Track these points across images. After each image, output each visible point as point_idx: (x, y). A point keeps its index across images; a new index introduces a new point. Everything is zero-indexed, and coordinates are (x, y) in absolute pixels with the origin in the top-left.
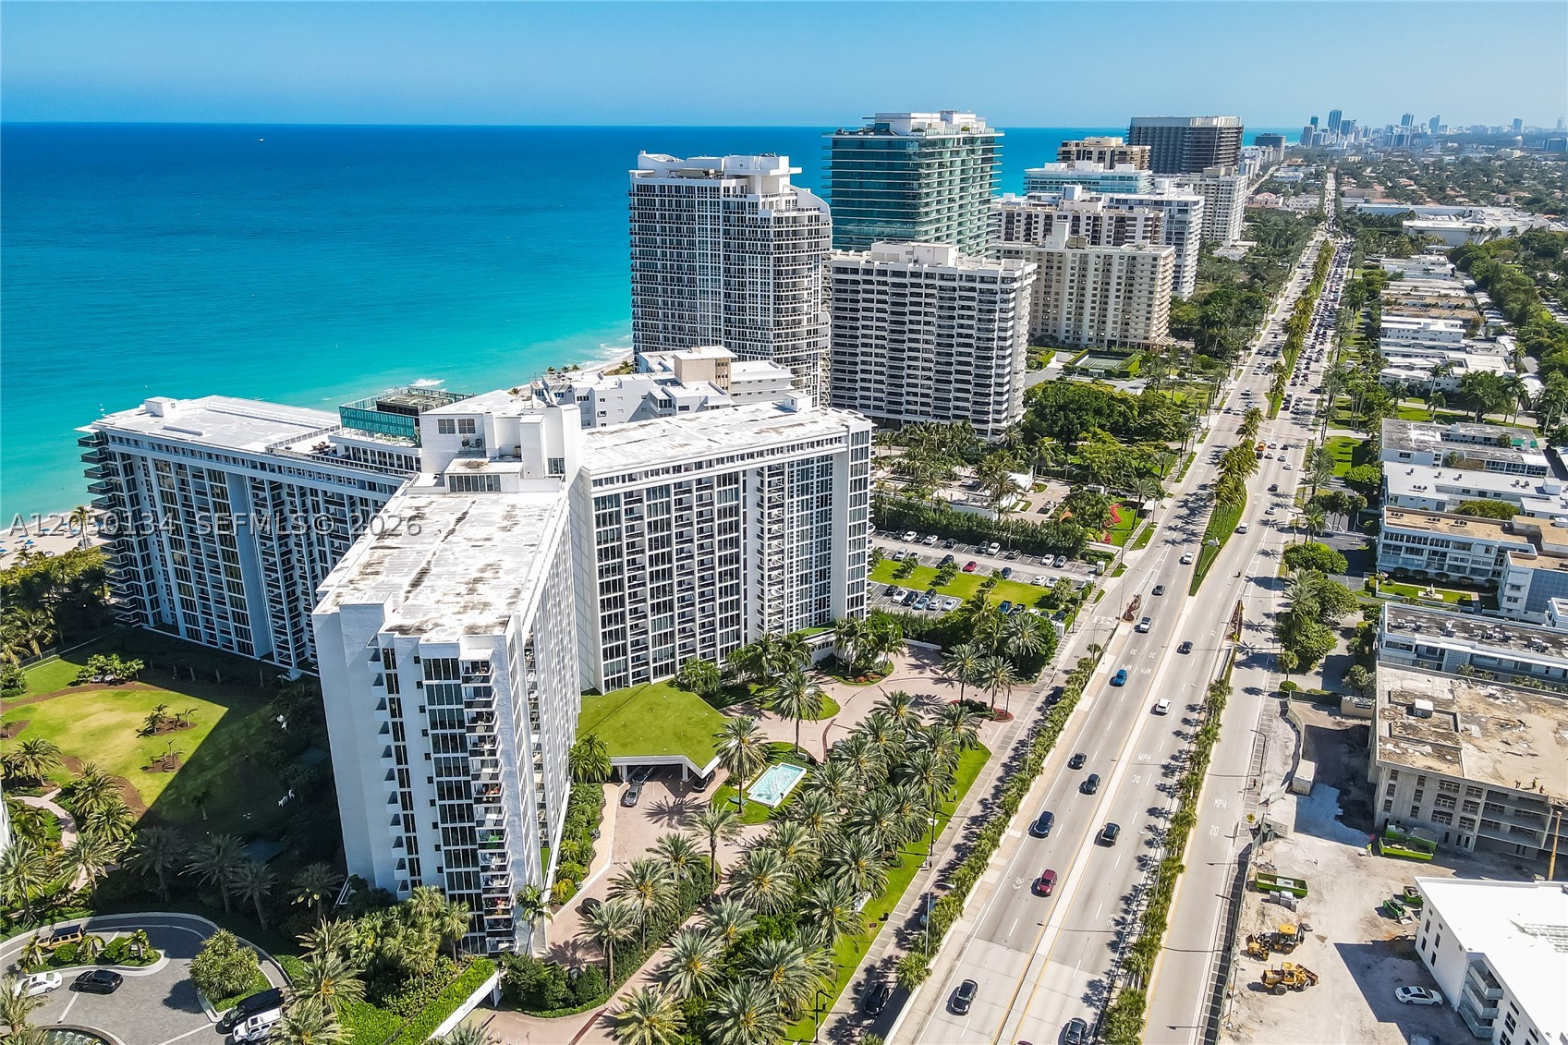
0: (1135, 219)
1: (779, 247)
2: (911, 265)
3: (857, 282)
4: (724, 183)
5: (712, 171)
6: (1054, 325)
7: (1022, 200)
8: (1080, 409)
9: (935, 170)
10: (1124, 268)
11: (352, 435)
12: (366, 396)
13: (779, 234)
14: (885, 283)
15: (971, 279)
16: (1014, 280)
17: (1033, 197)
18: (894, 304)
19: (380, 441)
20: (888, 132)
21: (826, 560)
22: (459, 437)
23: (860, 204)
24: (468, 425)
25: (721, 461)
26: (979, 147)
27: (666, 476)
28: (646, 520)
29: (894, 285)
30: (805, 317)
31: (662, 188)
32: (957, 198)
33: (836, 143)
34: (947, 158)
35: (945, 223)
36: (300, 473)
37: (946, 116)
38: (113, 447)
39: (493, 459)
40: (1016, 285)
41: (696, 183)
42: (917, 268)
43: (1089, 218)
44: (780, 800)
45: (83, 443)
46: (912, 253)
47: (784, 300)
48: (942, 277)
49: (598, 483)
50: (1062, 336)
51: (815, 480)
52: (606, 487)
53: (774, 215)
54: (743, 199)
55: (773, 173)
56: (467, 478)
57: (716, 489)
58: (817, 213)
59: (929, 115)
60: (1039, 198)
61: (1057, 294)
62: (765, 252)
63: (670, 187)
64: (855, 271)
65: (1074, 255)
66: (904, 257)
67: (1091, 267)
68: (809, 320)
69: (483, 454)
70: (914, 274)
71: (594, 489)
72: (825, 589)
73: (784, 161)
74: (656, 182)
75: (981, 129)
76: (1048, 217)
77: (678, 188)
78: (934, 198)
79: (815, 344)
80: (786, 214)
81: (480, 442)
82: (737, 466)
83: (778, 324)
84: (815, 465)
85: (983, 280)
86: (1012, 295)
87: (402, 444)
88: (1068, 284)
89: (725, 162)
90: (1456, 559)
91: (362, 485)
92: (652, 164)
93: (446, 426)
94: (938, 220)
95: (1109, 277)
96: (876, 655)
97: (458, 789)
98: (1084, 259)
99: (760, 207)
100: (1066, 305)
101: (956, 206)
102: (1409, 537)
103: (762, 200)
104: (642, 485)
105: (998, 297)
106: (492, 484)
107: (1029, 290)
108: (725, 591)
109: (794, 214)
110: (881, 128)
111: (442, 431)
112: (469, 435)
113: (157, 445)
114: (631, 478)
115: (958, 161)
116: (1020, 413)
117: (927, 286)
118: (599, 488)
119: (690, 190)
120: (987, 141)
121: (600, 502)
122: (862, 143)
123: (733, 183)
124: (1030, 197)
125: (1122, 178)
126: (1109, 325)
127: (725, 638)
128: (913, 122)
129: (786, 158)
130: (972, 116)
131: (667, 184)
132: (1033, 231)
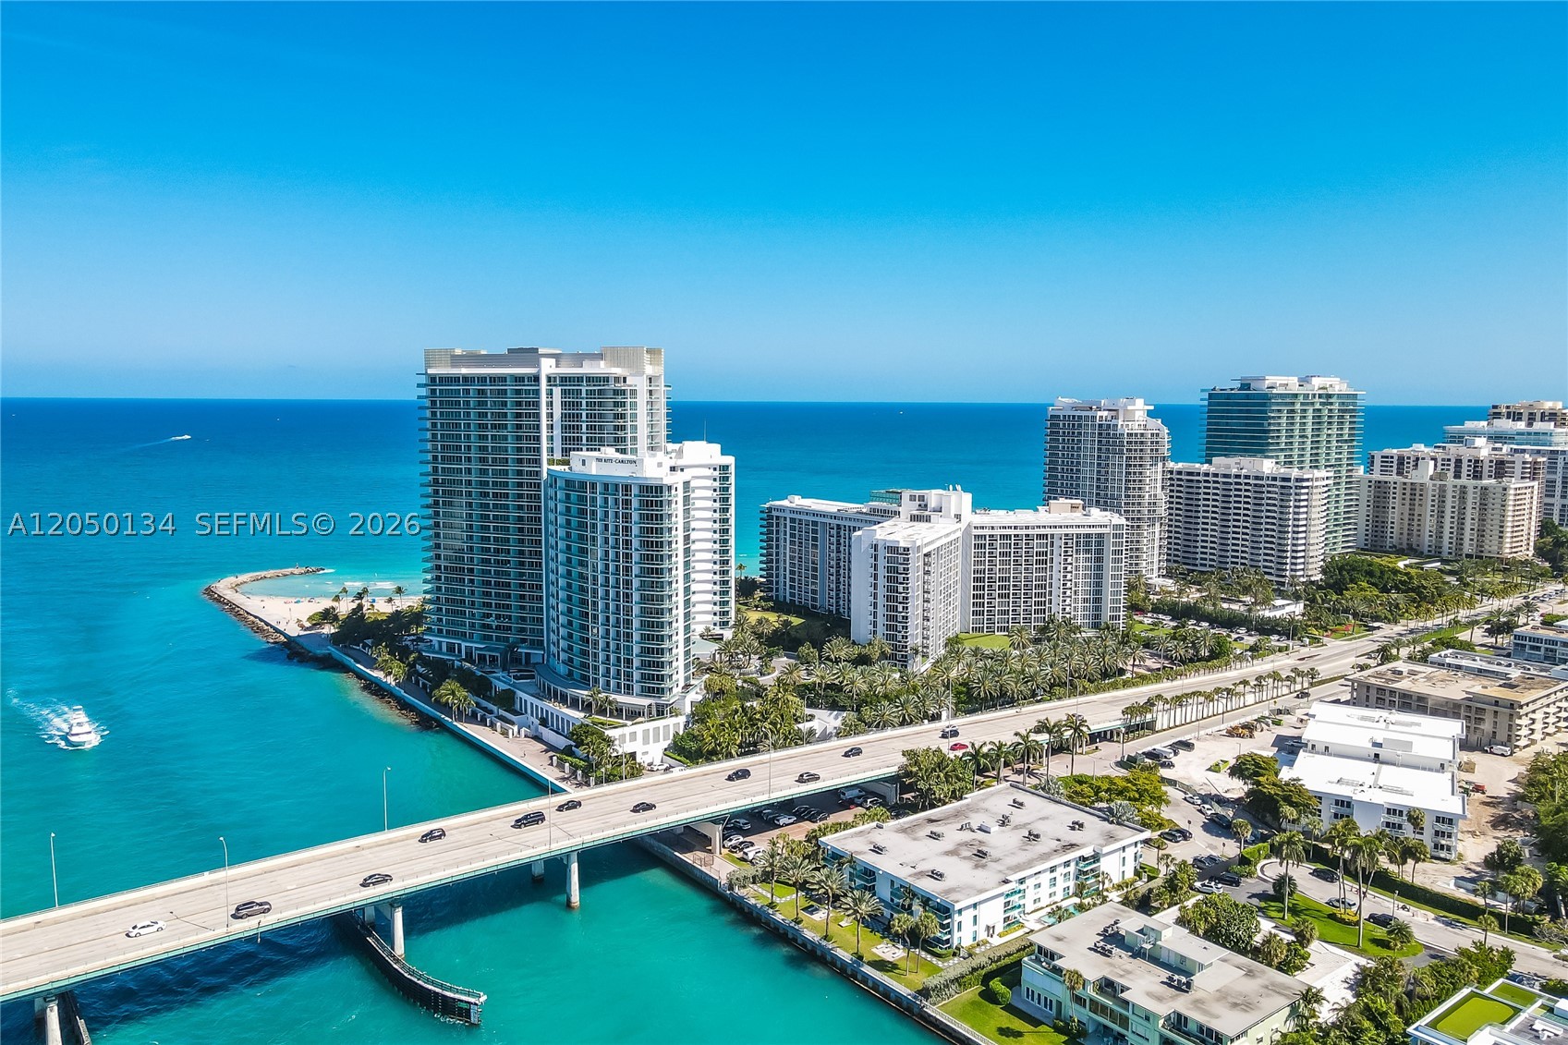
0: (1514, 462)
1: (1130, 450)
2: (1236, 470)
3: (1199, 481)
4: (1099, 414)
5: (1094, 407)
6: (1418, 540)
8: (1353, 570)
9: (1285, 414)
10: (1478, 496)
11: (873, 504)
13: (1130, 442)
14: (1217, 482)
15: (1274, 479)
16: (1305, 480)
18: (1224, 496)
19: (883, 506)
20: (1249, 389)
21: (1098, 592)
23: (1227, 437)
24: (922, 498)
25: (1039, 527)
26: (1335, 401)
28: (999, 550)
29: (1224, 483)
30: (1147, 494)
31: (1064, 417)
32: (1310, 435)
36: (850, 519)
38: (774, 513)
39: (930, 510)
40: (1307, 484)
41: (1083, 414)
42: (1240, 472)
43: (1470, 461)
45: (762, 512)
46: (1239, 464)
47: (1133, 483)
48: (1256, 478)
50: (1426, 549)
51: (1093, 548)
52: (980, 530)
53: (1127, 431)
54: (1110, 423)
55: (1129, 408)
56: (918, 517)
57: (1036, 541)
58: (1157, 431)
59: (1286, 378)
61: (1420, 515)
62: (1121, 453)
63: (1069, 416)
64: (1198, 474)
65: (1434, 485)
66: (1233, 465)
67: (1449, 494)
68: (1150, 496)
69: (926, 508)
70: (1237, 476)
71: (975, 531)
72: (1098, 609)
74: (1061, 414)
75: (1341, 388)
77: (1074, 416)
78: (1282, 433)
79: (1154, 511)
80: (1136, 431)
81: (926, 506)
82: (1048, 530)
83: (1127, 496)
85: (1282, 480)
87: (894, 507)
88: (1430, 508)
89: (1103, 402)
90: (1563, 654)
91: (873, 518)
92: (1061, 403)
93: (912, 498)
95: (1465, 503)
97: (894, 598)
98: (1442, 489)
99: (1119, 427)
100: (1429, 523)
101: (1308, 441)
102: (1530, 638)
103: (1122, 423)
104: (998, 532)
105: (1292, 491)
106: (928, 519)
109: (1143, 432)
110: (1246, 386)
111: (911, 500)
112: (921, 502)
113: (792, 511)
114: (993, 528)
115: (1310, 409)
117: (1246, 484)
118: (977, 529)
119: (1080, 417)
120: (1348, 396)
121: (977, 537)
123: (1105, 413)
125: (1536, 434)
126: (1466, 542)
128: (1267, 382)
129: (1142, 400)
130: (1339, 379)
131: (1067, 414)
132: (1406, 469)
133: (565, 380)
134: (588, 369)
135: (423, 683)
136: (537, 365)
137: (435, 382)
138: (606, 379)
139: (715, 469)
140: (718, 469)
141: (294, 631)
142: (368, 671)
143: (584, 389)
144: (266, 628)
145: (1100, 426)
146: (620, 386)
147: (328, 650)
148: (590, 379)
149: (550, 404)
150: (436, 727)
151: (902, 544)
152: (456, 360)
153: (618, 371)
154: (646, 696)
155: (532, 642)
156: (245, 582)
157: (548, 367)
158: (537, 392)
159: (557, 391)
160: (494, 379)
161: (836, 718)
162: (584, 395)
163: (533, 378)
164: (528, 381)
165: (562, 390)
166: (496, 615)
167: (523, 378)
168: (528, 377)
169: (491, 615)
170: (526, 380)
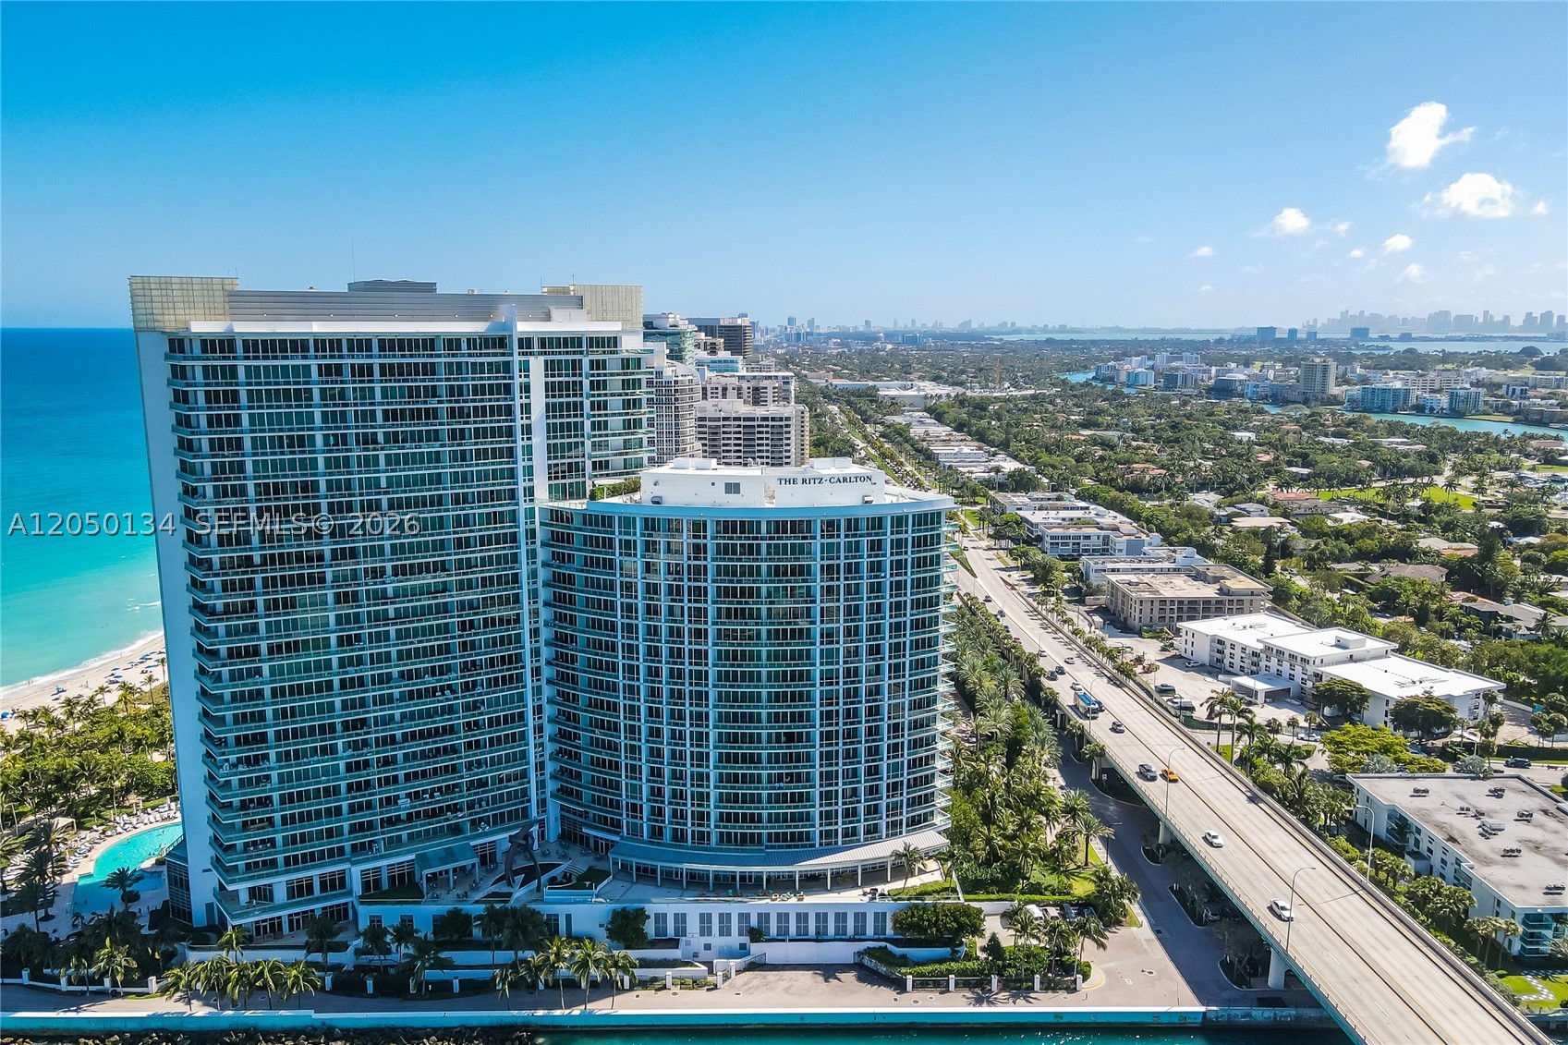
2: (719, 413)
46: (717, 405)
53: (674, 379)
133: (548, 343)
138: (612, 343)
143: (585, 360)
148: (595, 342)
149: (526, 389)
152: (240, 303)
155: (499, 819)
158: (503, 368)
159: (537, 364)
162: (586, 369)
163: (478, 341)
164: (469, 348)
165: (546, 362)
166: (408, 796)
167: (458, 341)
168: (469, 340)
169: (397, 797)
170: (464, 345)
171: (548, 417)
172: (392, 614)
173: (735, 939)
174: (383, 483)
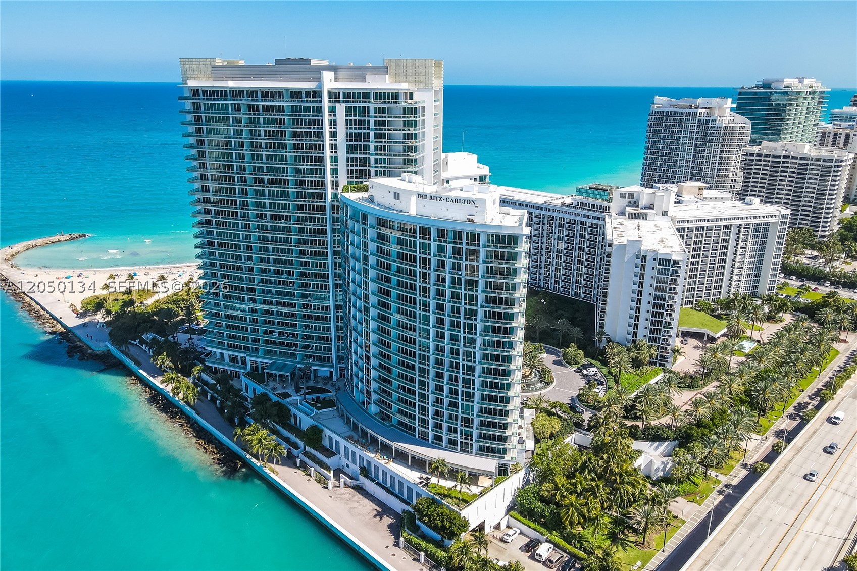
1: (724, 140)
2: (784, 152)
3: (752, 160)
4: (700, 110)
5: (693, 105)
6: (848, 192)
7: (830, 126)
9: (794, 108)
11: (579, 198)
12: (585, 185)
13: (725, 134)
14: (768, 161)
15: (818, 160)
16: (842, 161)
17: (837, 125)
18: (772, 171)
19: (590, 201)
20: (770, 88)
21: (759, 269)
22: (627, 200)
24: (631, 196)
25: (726, 219)
26: (817, 96)
27: (704, 223)
28: (693, 239)
29: (773, 162)
30: (731, 173)
31: (667, 112)
32: (803, 122)
33: (740, 93)
34: (801, 101)
35: (795, 134)
36: (558, 211)
37: (801, 80)
39: (642, 208)
40: (843, 164)
41: (686, 110)
42: (787, 154)
44: (749, 350)
46: (784, 147)
47: (722, 164)
48: (801, 158)
49: (679, 222)
50: (852, 198)
51: (761, 233)
52: (681, 224)
53: (724, 125)
54: (709, 118)
55: (725, 106)
56: (635, 214)
57: (722, 231)
58: (744, 125)
59: (793, 80)
60: (840, 125)
61: (852, 175)
62: (717, 141)
64: (752, 154)
66: (779, 148)
68: (733, 175)
69: (638, 207)
70: (785, 157)
71: (677, 224)
72: (757, 282)
73: (730, 100)
74: (665, 110)
75: (818, 87)
76: (848, 135)
77: (675, 112)
78: (791, 121)
79: (734, 186)
80: (730, 125)
81: (637, 202)
82: (732, 222)
83: (718, 175)
84: (762, 226)
85: (824, 160)
86: (840, 169)
87: (601, 203)
89: (700, 101)
91: (585, 216)
92: (660, 102)
93: (623, 196)
94: (791, 133)
96: (778, 312)
97: (660, 306)
99: (717, 121)
101: (802, 126)
103: (719, 118)
104: (694, 225)
105: (832, 169)
106: (645, 217)
107: (849, 167)
108: (718, 274)
109: (733, 125)
110: (767, 86)
111: (621, 197)
112: (631, 200)
114: (691, 221)
115: (806, 102)
116: (836, 229)
117: (792, 163)
118: (678, 224)
119: (682, 113)
120: (822, 93)
122: (755, 94)
123: (704, 111)
124: (834, 124)
127: (714, 294)
128: (785, 83)
129: (731, 100)
130: (815, 80)
131: (670, 111)
132: (837, 142)
133: (350, 96)
134: (374, 83)
135: (212, 396)
136: (319, 79)
137: (198, 95)
138: (395, 96)
139: (475, 180)
140: (478, 179)
141: (72, 321)
142: (151, 379)
143: (372, 107)
144: (42, 312)
145: (699, 120)
146: (410, 103)
147: (106, 346)
148: (379, 96)
149: (333, 123)
150: (241, 467)
151: (674, 258)
152: (217, 71)
153: (404, 86)
154: (486, 455)
155: (319, 359)
156: (19, 252)
157: (329, 82)
158: (319, 110)
159: (341, 108)
160: (267, 94)
161: (656, 448)
162: (372, 113)
163: (311, 94)
164: (306, 97)
165: (346, 107)
166: (279, 332)
167: (300, 93)
168: (306, 92)
169: (274, 332)
170: (304, 96)
171: (347, 141)
172: (270, 239)
173: (356, 468)
174: (265, 170)
